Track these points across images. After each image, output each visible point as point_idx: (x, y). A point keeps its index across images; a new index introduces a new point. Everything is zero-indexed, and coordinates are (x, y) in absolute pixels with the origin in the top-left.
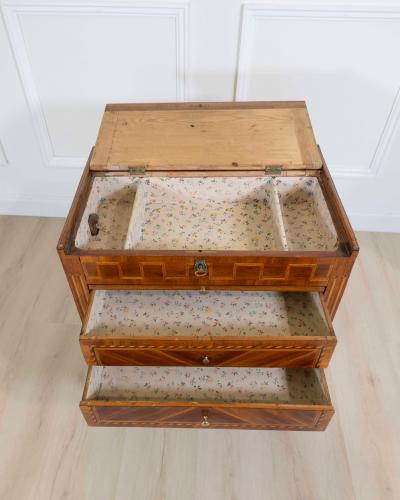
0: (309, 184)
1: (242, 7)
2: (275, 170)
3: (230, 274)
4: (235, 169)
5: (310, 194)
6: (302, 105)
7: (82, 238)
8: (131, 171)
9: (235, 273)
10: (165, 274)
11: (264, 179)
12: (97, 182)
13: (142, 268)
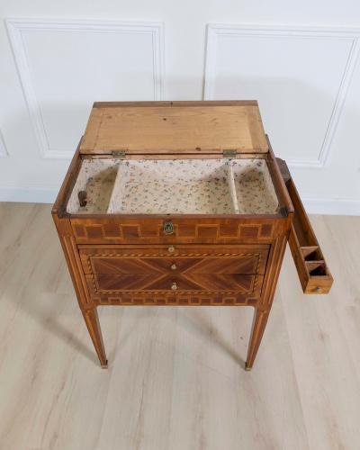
0: (259, 165)
1: (207, 26)
2: (231, 154)
3: (193, 234)
4: (199, 153)
5: (260, 173)
6: (254, 103)
7: (73, 206)
8: (114, 154)
9: (197, 233)
10: (140, 234)
11: (223, 161)
12: (85, 164)
13: (121, 229)
